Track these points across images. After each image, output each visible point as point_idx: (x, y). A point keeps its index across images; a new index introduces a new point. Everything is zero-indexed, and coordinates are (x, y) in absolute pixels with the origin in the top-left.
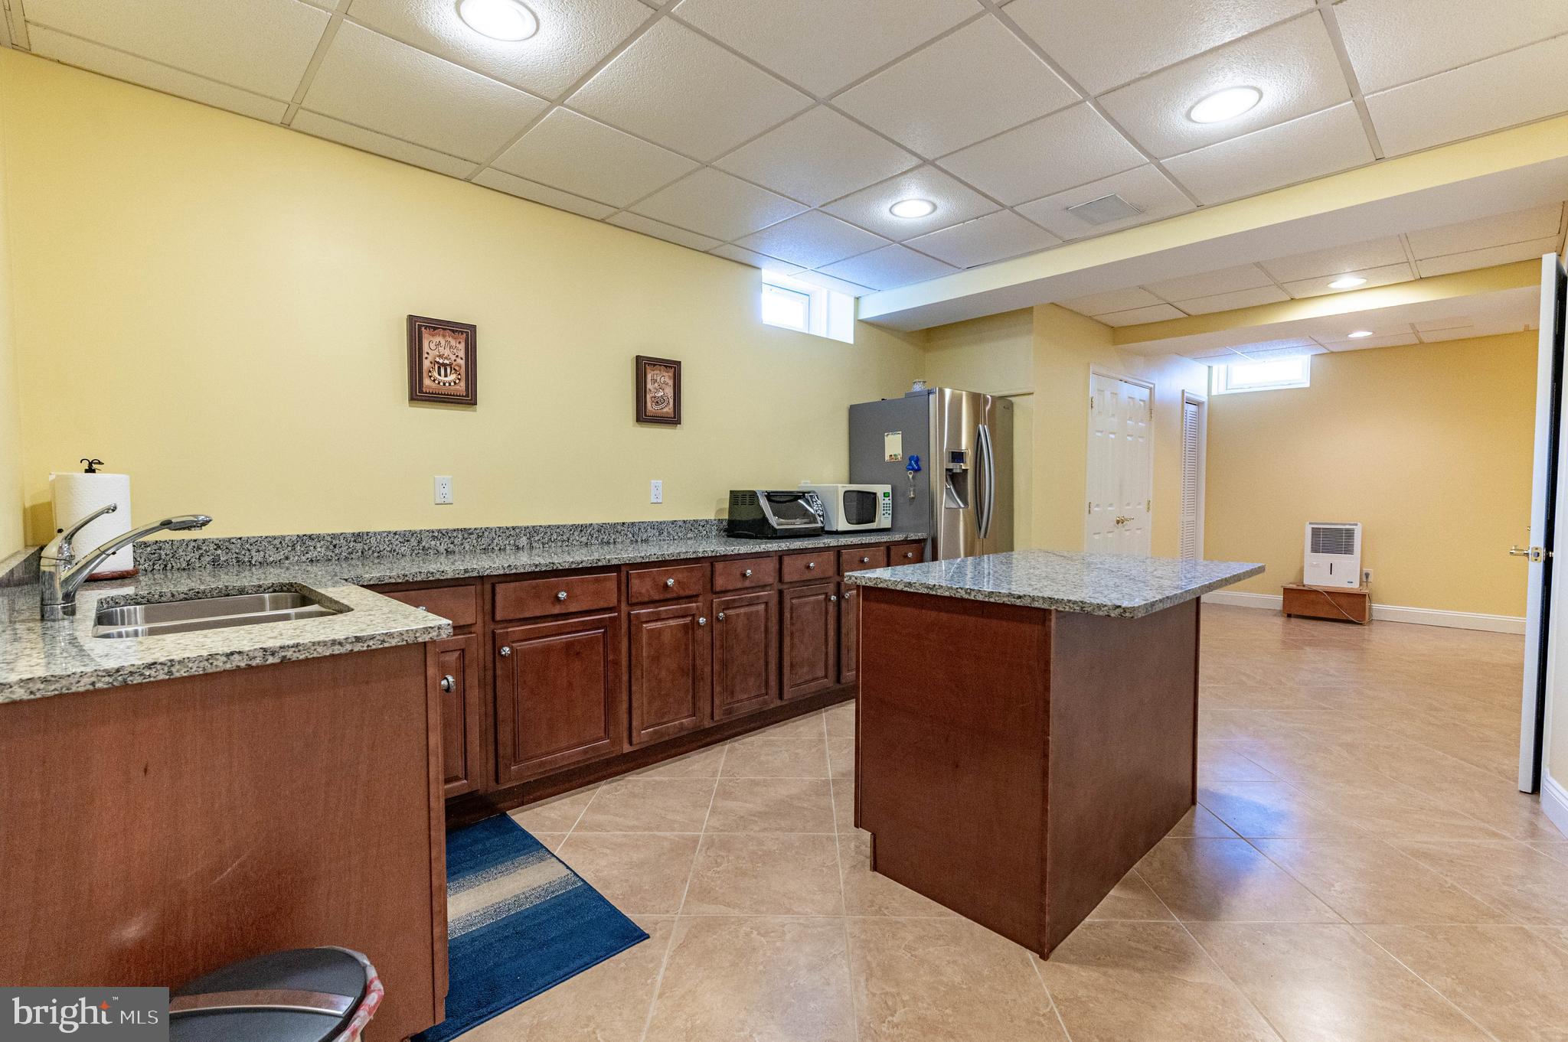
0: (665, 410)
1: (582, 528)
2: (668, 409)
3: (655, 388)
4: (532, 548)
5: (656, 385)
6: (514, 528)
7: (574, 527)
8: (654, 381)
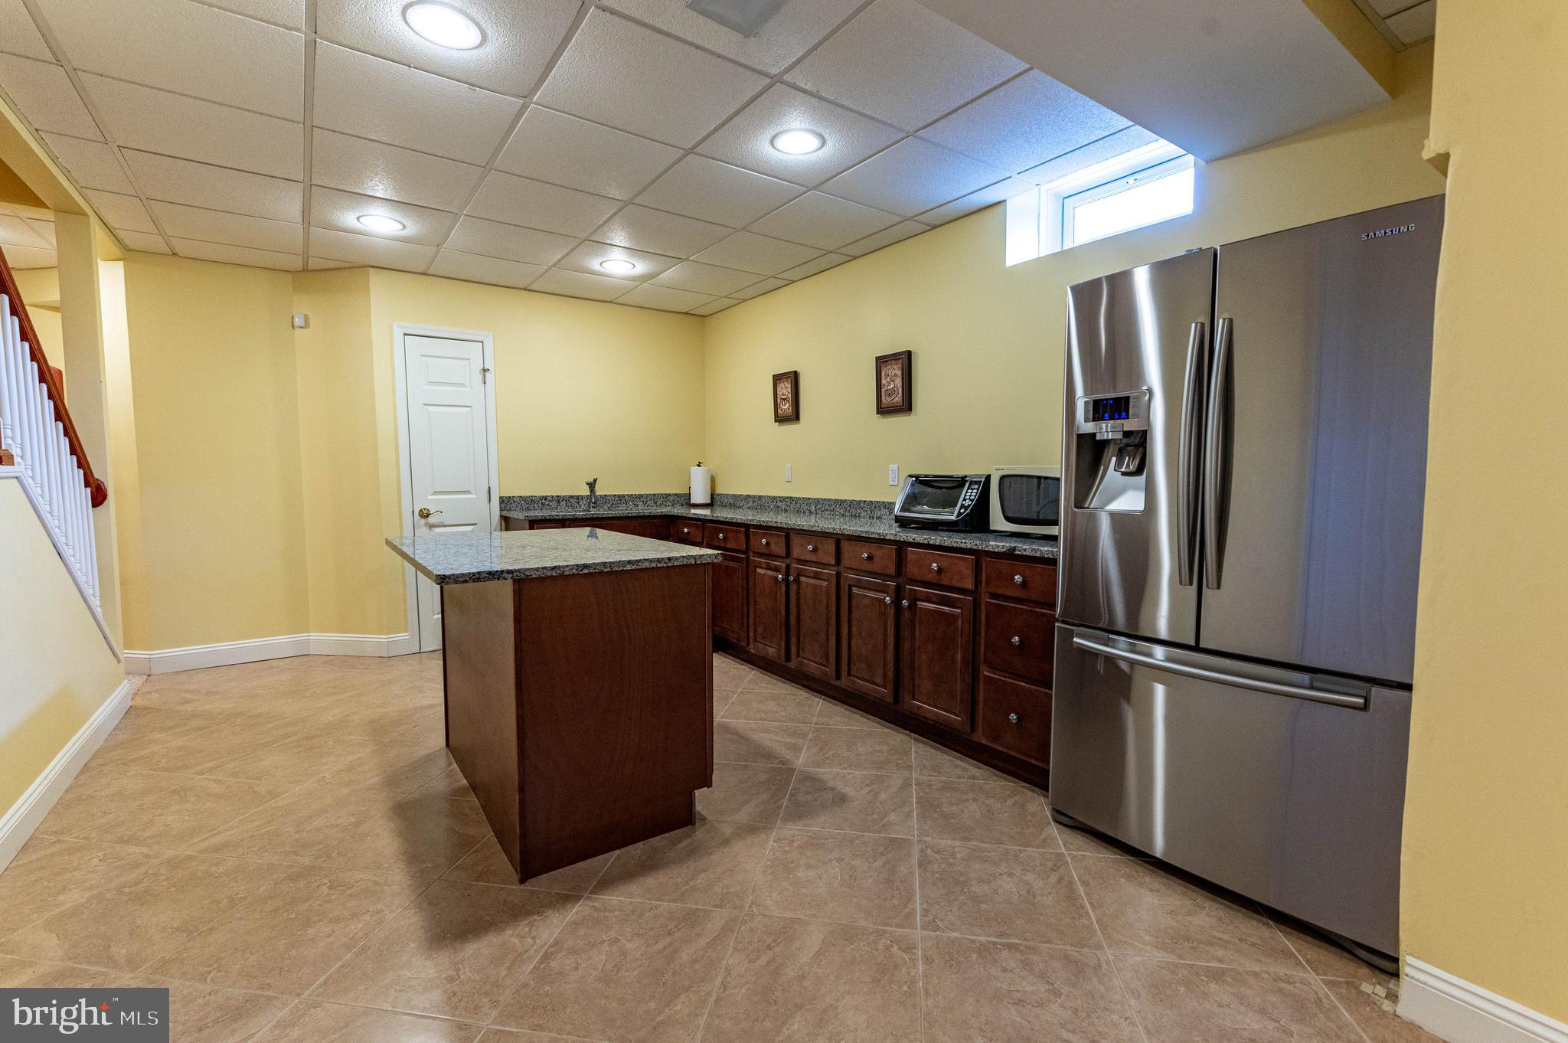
0: (895, 400)
1: (841, 502)
2: (898, 399)
3: (888, 382)
4: (817, 513)
5: (888, 379)
6: (809, 499)
7: (837, 501)
8: (887, 375)
